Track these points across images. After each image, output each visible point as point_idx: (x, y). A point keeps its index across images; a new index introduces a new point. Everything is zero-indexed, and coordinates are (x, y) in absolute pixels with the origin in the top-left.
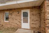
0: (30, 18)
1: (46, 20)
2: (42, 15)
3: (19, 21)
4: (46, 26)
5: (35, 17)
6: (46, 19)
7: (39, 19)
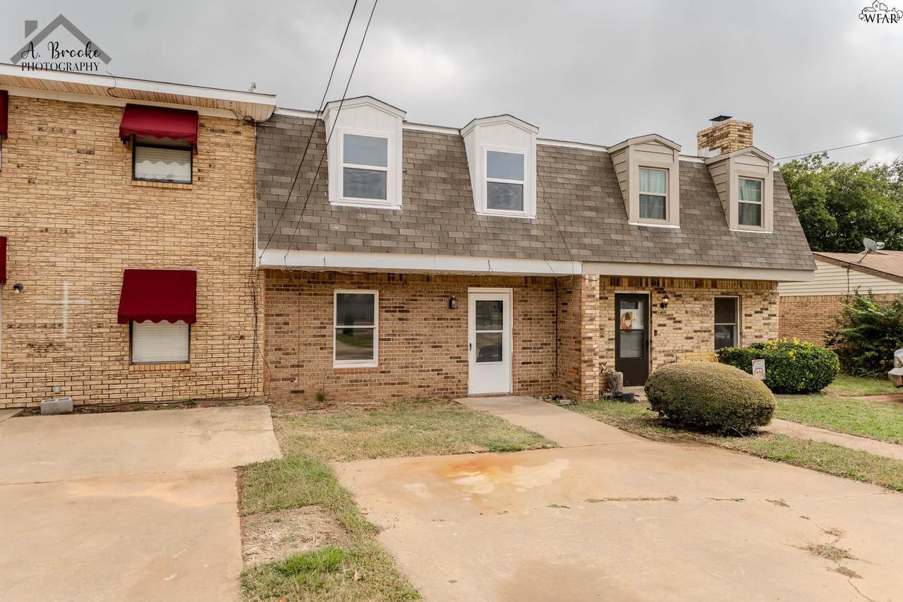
0: (515, 333)
1: (583, 342)
2: (570, 321)
3: (456, 352)
4: (583, 358)
5: (535, 327)
6: (584, 338)
7: (551, 339)
